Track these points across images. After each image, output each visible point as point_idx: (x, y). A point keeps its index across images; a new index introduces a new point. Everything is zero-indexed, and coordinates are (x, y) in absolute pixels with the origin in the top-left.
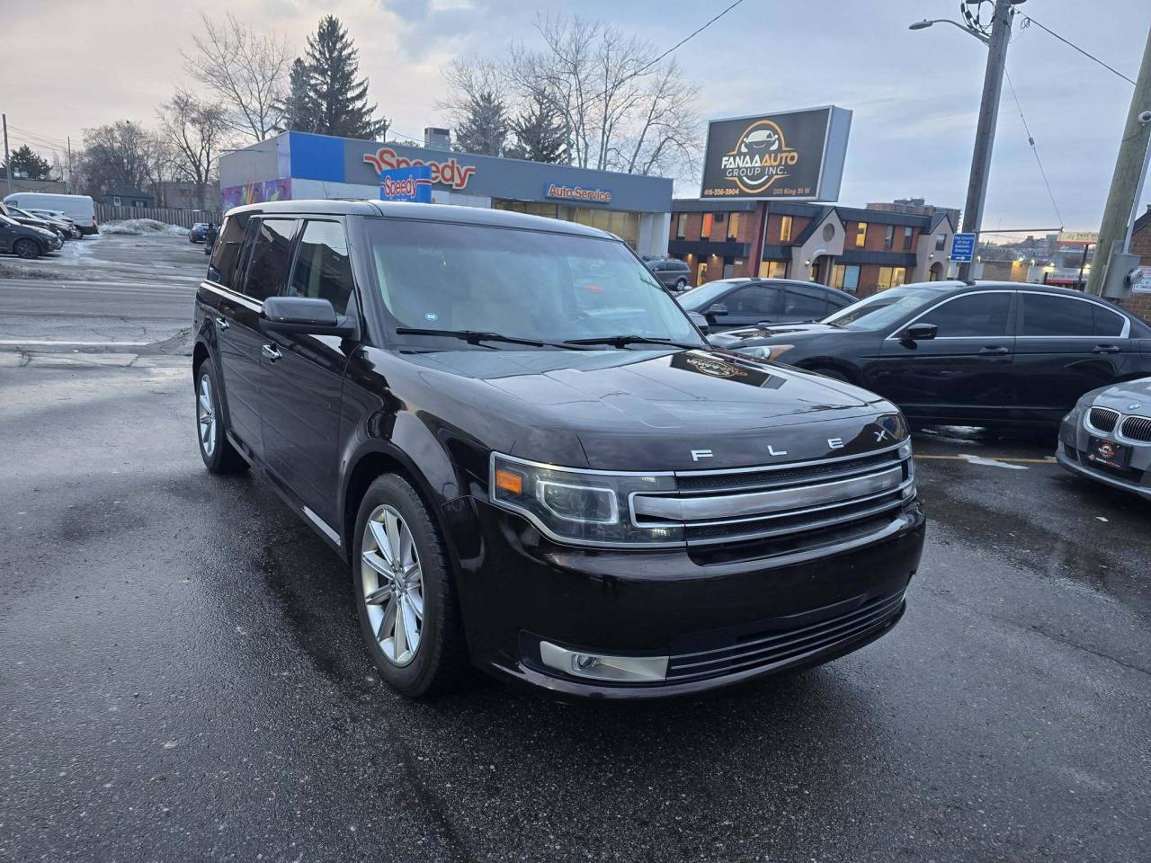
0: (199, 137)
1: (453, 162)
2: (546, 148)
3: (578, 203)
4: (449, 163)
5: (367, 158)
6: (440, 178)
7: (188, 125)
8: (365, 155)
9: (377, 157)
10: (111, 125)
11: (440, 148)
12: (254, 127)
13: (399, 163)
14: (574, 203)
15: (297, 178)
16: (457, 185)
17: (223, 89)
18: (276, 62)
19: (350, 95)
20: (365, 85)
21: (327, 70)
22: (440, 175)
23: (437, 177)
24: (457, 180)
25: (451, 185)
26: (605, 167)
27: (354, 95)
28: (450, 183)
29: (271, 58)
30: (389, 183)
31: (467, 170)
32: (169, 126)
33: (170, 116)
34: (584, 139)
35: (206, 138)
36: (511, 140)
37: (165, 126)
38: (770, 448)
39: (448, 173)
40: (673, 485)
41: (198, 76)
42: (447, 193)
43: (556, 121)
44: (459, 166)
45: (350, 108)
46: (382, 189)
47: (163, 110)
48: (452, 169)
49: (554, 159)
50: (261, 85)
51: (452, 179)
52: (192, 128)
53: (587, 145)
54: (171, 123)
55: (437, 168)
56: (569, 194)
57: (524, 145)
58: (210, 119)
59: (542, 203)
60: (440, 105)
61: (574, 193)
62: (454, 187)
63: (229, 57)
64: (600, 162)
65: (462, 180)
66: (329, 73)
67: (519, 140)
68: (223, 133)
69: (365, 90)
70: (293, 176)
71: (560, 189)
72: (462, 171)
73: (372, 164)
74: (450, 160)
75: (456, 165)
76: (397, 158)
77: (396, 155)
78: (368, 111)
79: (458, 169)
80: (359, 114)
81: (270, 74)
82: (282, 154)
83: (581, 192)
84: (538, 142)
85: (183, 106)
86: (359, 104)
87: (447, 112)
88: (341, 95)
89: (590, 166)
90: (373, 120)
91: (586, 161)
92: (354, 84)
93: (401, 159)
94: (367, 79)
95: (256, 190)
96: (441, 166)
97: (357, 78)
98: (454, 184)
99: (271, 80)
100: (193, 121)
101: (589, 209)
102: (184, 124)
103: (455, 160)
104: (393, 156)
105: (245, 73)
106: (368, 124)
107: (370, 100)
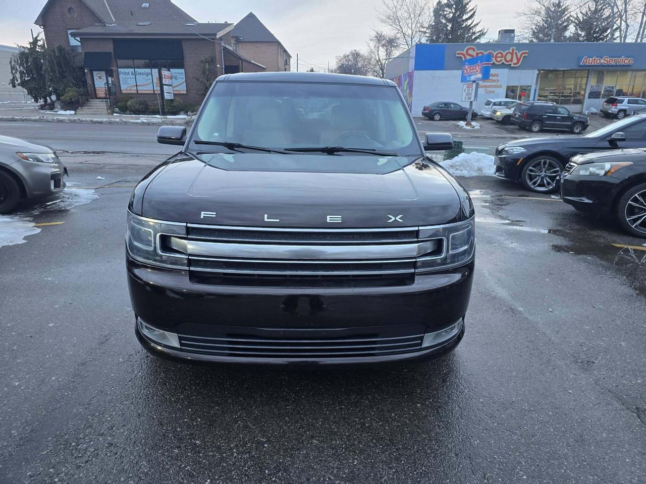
0: (385, 54)
1: (513, 50)
2: (597, 32)
3: (607, 68)
4: (511, 51)
5: (458, 54)
6: (503, 61)
7: (380, 48)
8: (458, 52)
9: (464, 52)
10: (347, 54)
11: (507, 41)
12: (407, 44)
13: (477, 54)
14: (603, 68)
15: (417, 70)
16: (514, 64)
17: (394, 25)
18: (423, 5)
19: (465, 17)
20: (475, 10)
21: (453, 4)
22: (503, 59)
23: (501, 60)
24: (515, 61)
25: (510, 64)
26: (641, 40)
27: (467, 17)
28: (510, 63)
29: (420, 4)
30: (467, 67)
31: (522, 54)
32: (371, 50)
33: (372, 44)
34: (626, 22)
35: (389, 54)
36: (571, 30)
37: (369, 50)
38: (266, 216)
39: (509, 57)
40: (184, 232)
41: (382, 21)
42: (507, 69)
43: (607, 12)
44: (517, 52)
45: (464, 25)
46: (463, 71)
47: (369, 42)
48: (512, 54)
49: (602, 39)
50: (413, 20)
51: (511, 60)
52: (382, 50)
53: (627, 26)
54: (373, 48)
55: (502, 54)
56: (598, 61)
57: (580, 32)
58: (391, 43)
59: (576, 70)
60: (519, 14)
61: (602, 61)
62: (512, 66)
63: (399, 7)
64: (638, 37)
65: (518, 60)
66: (454, 6)
67: (576, 29)
68: (397, 50)
69: (474, 13)
70: (415, 70)
71: (591, 59)
72: (519, 55)
73: (461, 57)
74: (511, 48)
75: (515, 51)
76: (477, 51)
77: (476, 49)
78: (475, 25)
79: (516, 53)
80: (468, 28)
81: (418, 12)
82: (412, 58)
83: (608, 60)
84: (591, 28)
85: (379, 38)
86: (469, 22)
87: (524, 18)
88: (459, 18)
89: (628, 41)
90: (477, 31)
91: (625, 37)
92: (468, 10)
93: (479, 52)
94: (476, 6)
95: (399, 79)
96: (504, 53)
97: (470, 7)
98: (512, 63)
99: (419, 16)
100: (383, 46)
101: (617, 71)
102: (378, 48)
103: (515, 48)
104: (474, 50)
105: (406, 15)
106: (474, 33)
107: (476, 19)
